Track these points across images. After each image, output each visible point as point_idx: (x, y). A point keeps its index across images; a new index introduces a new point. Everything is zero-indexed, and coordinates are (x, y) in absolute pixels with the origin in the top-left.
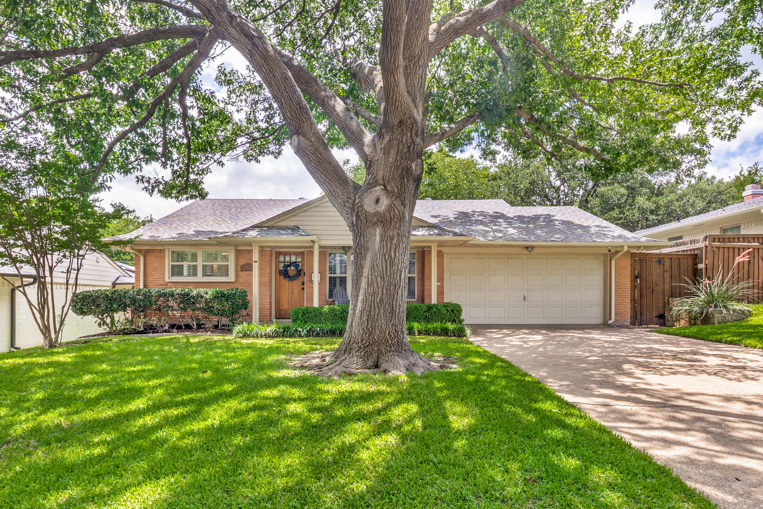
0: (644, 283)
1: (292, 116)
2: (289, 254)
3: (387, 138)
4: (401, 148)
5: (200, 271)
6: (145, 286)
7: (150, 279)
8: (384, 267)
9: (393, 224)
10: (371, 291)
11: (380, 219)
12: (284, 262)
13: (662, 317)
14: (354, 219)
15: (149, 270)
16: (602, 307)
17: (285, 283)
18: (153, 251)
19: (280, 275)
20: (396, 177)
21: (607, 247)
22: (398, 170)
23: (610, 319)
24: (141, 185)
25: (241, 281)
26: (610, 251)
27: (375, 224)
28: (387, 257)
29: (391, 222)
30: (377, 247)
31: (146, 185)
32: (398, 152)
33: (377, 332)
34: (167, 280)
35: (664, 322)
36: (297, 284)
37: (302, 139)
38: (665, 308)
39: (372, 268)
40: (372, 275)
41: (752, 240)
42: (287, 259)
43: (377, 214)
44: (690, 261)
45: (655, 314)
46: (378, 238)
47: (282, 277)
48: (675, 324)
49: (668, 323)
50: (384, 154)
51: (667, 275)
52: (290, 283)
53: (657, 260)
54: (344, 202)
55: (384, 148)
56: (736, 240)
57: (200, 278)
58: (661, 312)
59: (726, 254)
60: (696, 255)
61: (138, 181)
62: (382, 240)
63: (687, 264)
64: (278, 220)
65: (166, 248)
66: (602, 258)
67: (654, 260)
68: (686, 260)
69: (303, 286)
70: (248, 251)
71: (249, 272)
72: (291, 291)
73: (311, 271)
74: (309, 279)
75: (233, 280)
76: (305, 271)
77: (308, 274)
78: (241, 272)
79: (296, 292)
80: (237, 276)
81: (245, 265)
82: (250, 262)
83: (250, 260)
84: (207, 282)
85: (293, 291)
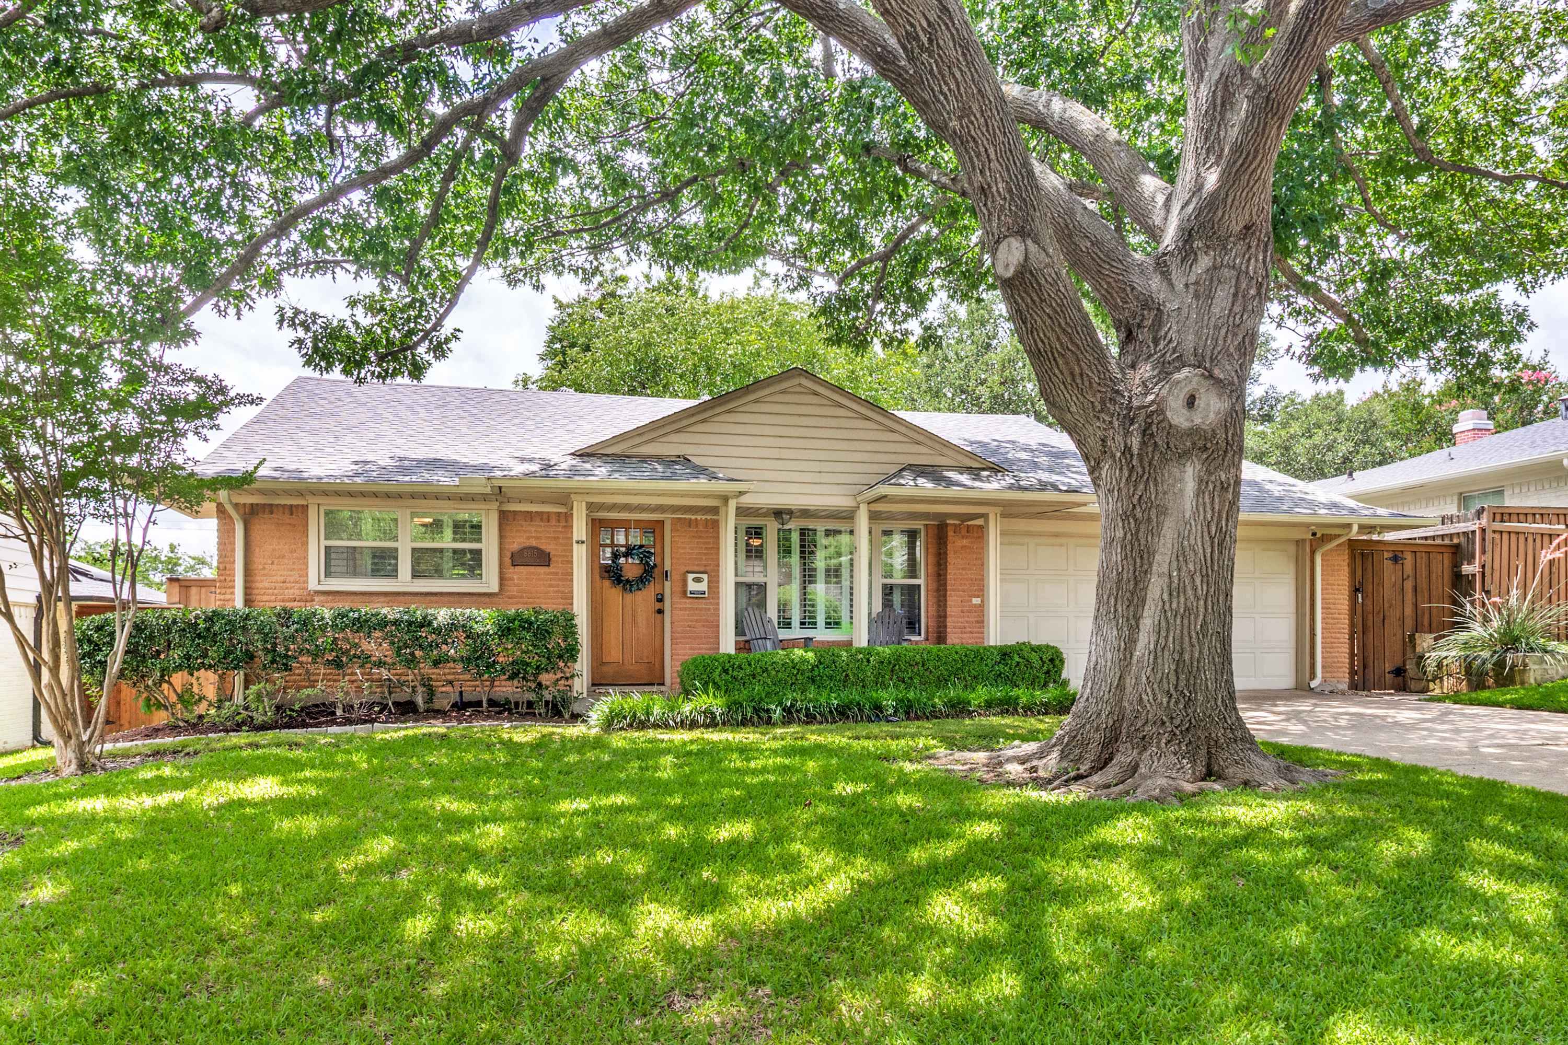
0: (1369, 602)
1: (1010, 191)
2: (626, 525)
3: (1205, 262)
4: (1244, 286)
5: (405, 565)
6: (248, 602)
7: (262, 583)
8: (1209, 551)
9: (1230, 454)
10: (1179, 604)
11: (1200, 444)
12: (612, 545)
13: (1399, 672)
14: (1135, 442)
15: (259, 559)
16: (1293, 652)
17: (614, 594)
18: (271, 508)
19: (602, 578)
20: (1232, 350)
21: (1308, 525)
22: (1235, 335)
23: (1313, 676)
24: (289, 334)
25: (513, 590)
26: (1314, 534)
27: (1184, 456)
28: (1213, 529)
29: (1226, 452)
30: (1188, 506)
31: (301, 333)
32: (1235, 295)
33: (1200, 697)
34: (313, 585)
35: (1405, 683)
36: (644, 598)
37: (1032, 247)
38: (1404, 654)
39: (1181, 555)
40: (1179, 570)
41: (1554, 519)
42: (620, 539)
43: (1194, 431)
44: (1447, 558)
45: (1388, 667)
46: (1190, 486)
47: (607, 583)
48: (1431, 685)
49: (1413, 685)
50: (1196, 296)
51: (1409, 585)
52: (629, 597)
53: (1391, 555)
54: (1103, 402)
55: (1197, 283)
56: (1530, 518)
57: (404, 581)
58: (1400, 664)
59: (1514, 546)
60: (1457, 547)
61: (281, 322)
62: (1199, 493)
63: (1441, 565)
64: (638, 440)
65: (312, 501)
66: (1292, 549)
67: (1386, 555)
68: (1440, 557)
69: (658, 606)
70: (530, 516)
71: (532, 569)
72: (629, 618)
73: (683, 569)
74: (678, 589)
75: (494, 588)
76: (667, 567)
77: (676, 576)
78: (512, 569)
79: (642, 619)
80: (502, 578)
81: (522, 550)
82: (534, 543)
83: (537, 538)
84: (422, 594)
85: (634, 616)
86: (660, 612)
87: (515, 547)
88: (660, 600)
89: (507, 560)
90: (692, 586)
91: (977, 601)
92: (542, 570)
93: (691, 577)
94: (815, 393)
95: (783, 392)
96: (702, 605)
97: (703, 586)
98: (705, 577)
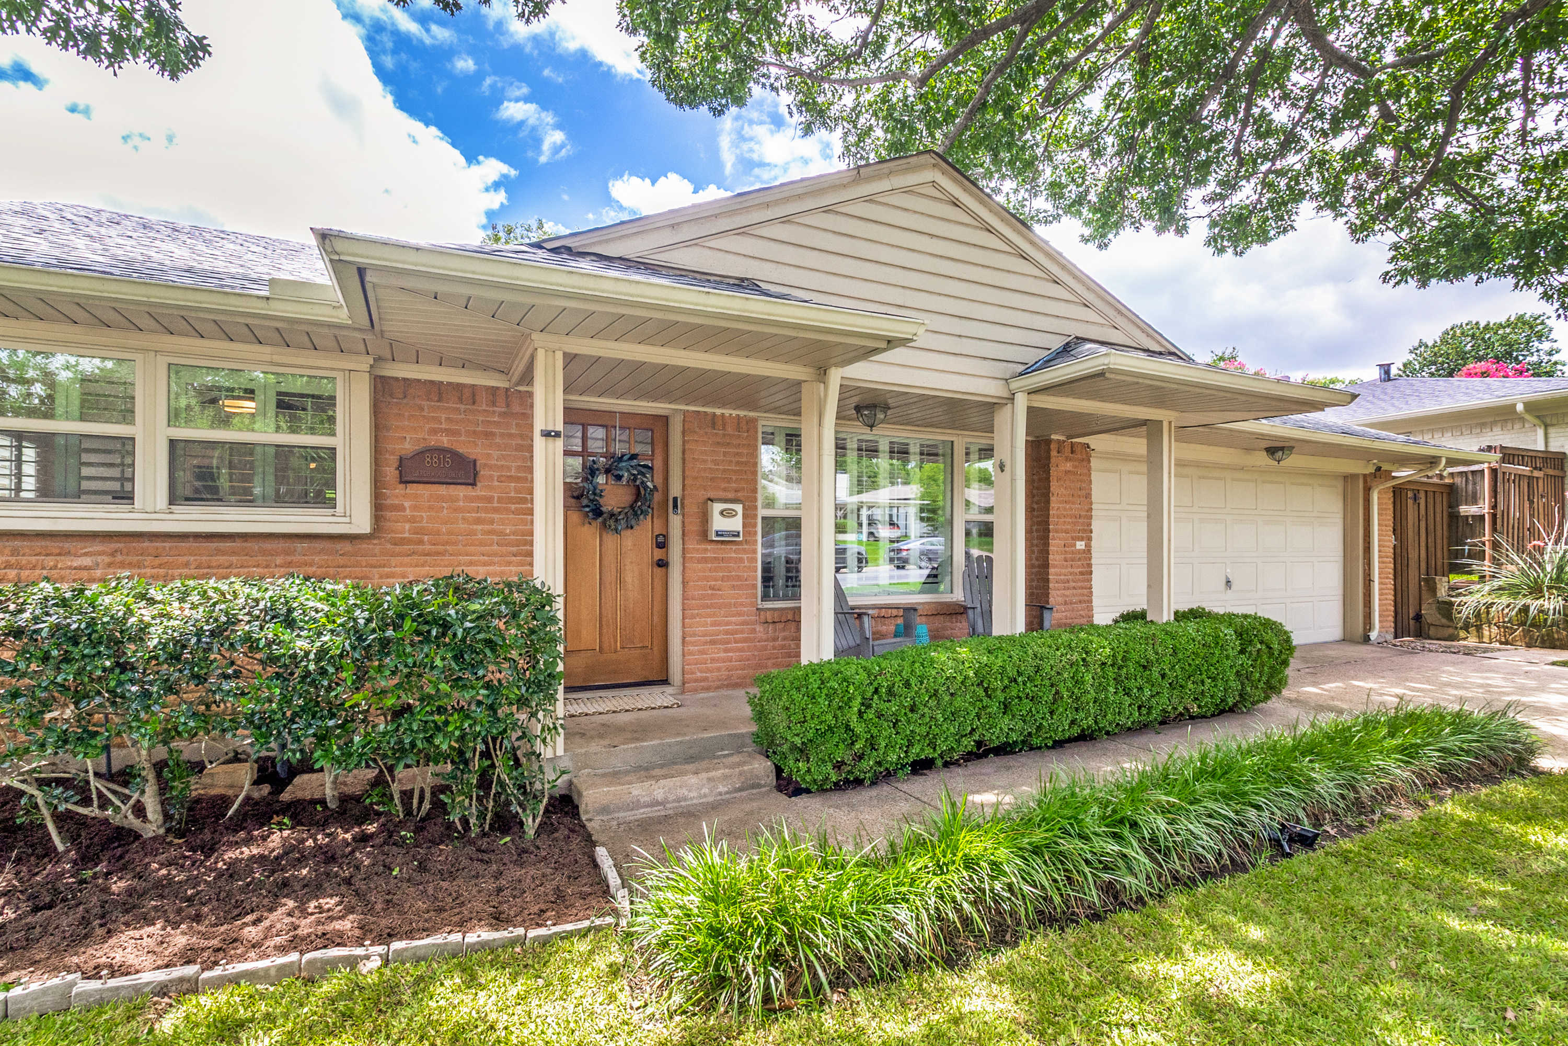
0: (1399, 544)
2: (606, 421)
5: (151, 475)
13: (1418, 617)
16: (1340, 598)
17: (587, 536)
19: (567, 507)
23: (1370, 627)
25: (405, 530)
26: (1379, 469)
35: (1421, 629)
36: (636, 542)
38: (1420, 599)
44: (1445, 499)
45: (1411, 613)
47: (574, 517)
48: (1462, 633)
49: (1432, 631)
51: (1423, 526)
52: (611, 540)
53: (1412, 494)
57: (151, 511)
58: (1417, 609)
66: (1340, 485)
67: (1409, 494)
68: (1441, 497)
69: (658, 554)
70: (437, 390)
71: (442, 490)
72: (610, 576)
73: (703, 495)
74: (694, 526)
75: (362, 523)
76: (675, 490)
77: (692, 508)
78: (400, 490)
79: (631, 577)
80: (379, 507)
81: (421, 453)
82: (445, 441)
83: (448, 432)
84: (197, 536)
85: (620, 572)
86: (663, 564)
87: (408, 447)
88: (662, 543)
89: (390, 472)
90: (719, 523)
91: (1080, 545)
92: (461, 492)
93: (717, 507)
94: (955, 204)
95: (908, 191)
96: (730, 553)
97: (736, 524)
98: (739, 508)
